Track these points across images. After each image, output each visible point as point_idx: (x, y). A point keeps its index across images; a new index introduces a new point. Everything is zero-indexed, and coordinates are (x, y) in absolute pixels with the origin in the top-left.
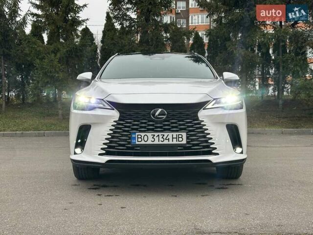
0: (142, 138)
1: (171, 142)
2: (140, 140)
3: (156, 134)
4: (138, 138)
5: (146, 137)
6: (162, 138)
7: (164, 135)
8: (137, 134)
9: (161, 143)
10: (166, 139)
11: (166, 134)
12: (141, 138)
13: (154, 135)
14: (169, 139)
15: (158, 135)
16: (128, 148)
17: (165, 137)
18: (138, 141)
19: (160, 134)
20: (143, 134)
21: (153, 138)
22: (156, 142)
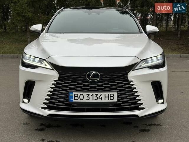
0: (79, 97)
1: (103, 101)
2: (76, 98)
3: (91, 94)
4: (75, 97)
5: (82, 95)
6: (96, 97)
7: (97, 95)
8: (74, 93)
9: (94, 101)
10: (99, 98)
11: (99, 94)
12: (77, 97)
13: (89, 95)
14: (102, 98)
15: (93, 95)
16: (66, 105)
17: (98, 96)
18: (75, 100)
19: (94, 93)
20: (79, 94)
21: (88, 97)
22: (91, 100)
